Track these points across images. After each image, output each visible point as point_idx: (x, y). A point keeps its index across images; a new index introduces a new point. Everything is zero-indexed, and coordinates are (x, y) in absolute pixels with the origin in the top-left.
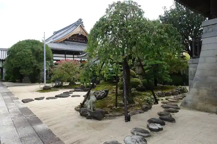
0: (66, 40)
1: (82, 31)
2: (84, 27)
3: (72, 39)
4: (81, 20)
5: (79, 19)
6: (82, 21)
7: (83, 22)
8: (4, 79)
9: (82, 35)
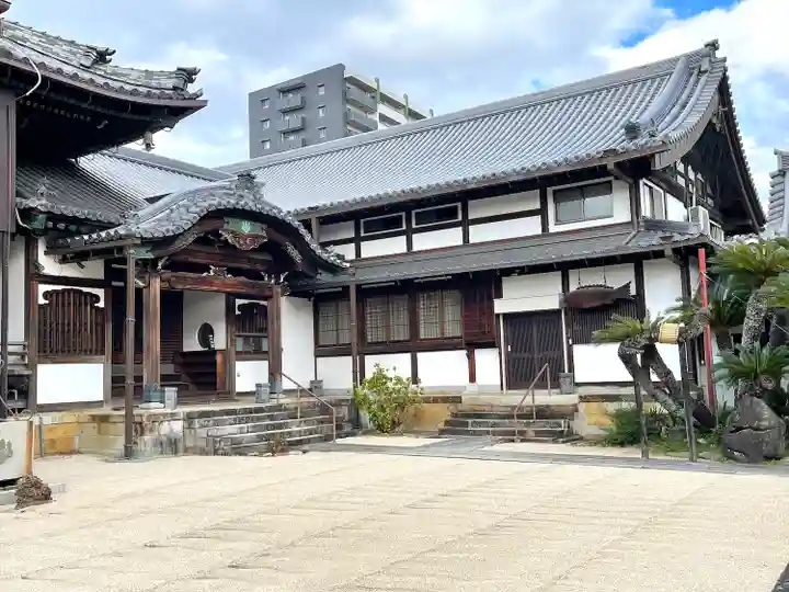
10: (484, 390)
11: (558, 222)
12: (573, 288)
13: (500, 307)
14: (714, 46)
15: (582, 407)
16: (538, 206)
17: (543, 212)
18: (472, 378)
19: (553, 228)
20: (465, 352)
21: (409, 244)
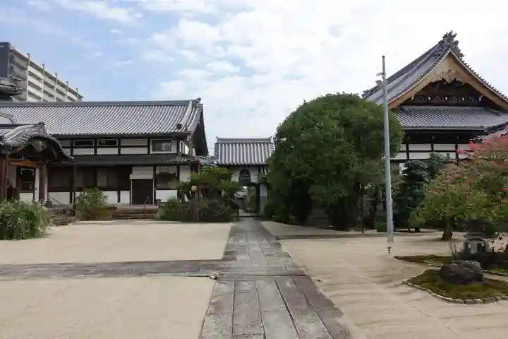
0: (408, 102)
1: (455, 69)
2: (462, 55)
3: (425, 97)
4: (449, 37)
5: (445, 36)
6: (455, 39)
7: (457, 43)
8: (262, 211)
9: (455, 81)
10: (124, 205)
11: (153, 150)
12: (157, 172)
13: (132, 177)
14: (200, 99)
15: (159, 210)
16: (147, 144)
17: (148, 147)
18: (119, 201)
19: (151, 152)
20: (116, 192)
21: (96, 152)
